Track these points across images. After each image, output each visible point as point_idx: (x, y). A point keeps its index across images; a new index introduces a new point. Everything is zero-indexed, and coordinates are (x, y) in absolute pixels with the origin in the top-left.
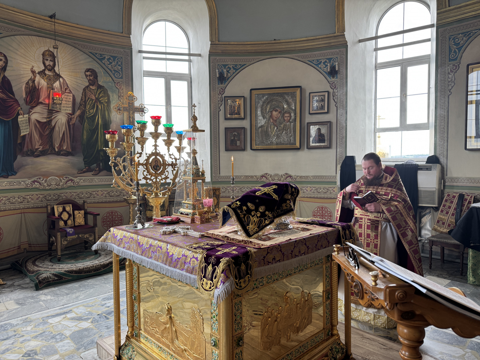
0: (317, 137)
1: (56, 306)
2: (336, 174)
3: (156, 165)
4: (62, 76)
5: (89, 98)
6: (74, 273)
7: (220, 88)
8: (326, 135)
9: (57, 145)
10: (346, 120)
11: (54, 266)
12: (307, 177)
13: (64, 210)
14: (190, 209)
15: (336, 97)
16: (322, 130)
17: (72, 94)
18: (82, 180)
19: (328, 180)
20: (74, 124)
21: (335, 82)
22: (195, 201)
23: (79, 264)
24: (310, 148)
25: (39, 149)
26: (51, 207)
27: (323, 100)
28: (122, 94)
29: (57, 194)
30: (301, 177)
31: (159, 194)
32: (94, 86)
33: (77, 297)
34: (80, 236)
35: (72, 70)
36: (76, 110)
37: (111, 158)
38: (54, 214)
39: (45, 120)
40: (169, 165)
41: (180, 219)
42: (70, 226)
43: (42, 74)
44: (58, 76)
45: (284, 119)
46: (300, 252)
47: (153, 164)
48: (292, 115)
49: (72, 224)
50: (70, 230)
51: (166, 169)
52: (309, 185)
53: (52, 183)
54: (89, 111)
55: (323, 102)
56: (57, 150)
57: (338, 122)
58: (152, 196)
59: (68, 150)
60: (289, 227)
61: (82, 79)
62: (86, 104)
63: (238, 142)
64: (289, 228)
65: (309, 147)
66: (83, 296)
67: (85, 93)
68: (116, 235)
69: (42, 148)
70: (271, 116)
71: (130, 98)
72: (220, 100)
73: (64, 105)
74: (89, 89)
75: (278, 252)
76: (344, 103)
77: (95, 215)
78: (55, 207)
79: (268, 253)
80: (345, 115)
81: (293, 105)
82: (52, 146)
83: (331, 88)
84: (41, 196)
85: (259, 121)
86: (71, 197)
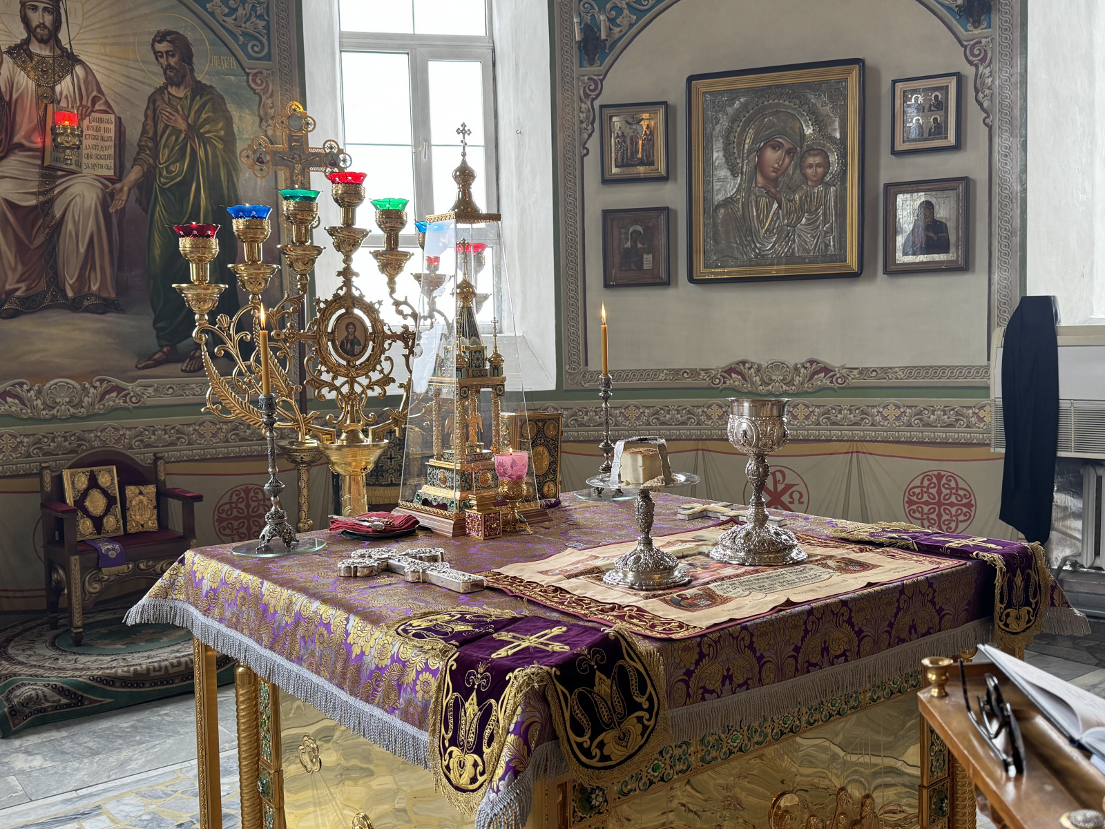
0: (921, 232)
1: (55, 793)
2: (989, 359)
3: (351, 337)
4: (82, 58)
5: (166, 127)
6: (118, 684)
7: (586, 78)
8: (951, 226)
9: (70, 280)
10: (1024, 170)
11: (60, 661)
12: (886, 370)
13: (93, 483)
14: (451, 488)
15: (987, 92)
16: (936, 207)
17: (113, 116)
18: (151, 390)
19: (961, 382)
20: (123, 210)
21: (984, 41)
22: (471, 461)
23: (136, 655)
24: (895, 271)
25: (18, 293)
26: (53, 474)
27: (940, 106)
28: (272, 111)
29: (74, 435)
30: (863, 372)
31: (361, 436)
32: (182, 88)
33: (122, 764)
34: (142, 566)
35: (114, 36)
36: (128, 165)
37: (197, 317)
38: (62, 499)
39: (32, 202)
40: (394, 337)
41: (417, 522)
42: (111, 535)
43: (19, 54)
44: (69, 60)
45: (804, 175)
46: (825, 650)
47: (341, 335)
48: (833, 158)
49: (118, 529)
50: (110, 547)
51: (383, 351)
52: (892, 400)
53: (58, 400)
54: (167, 168)
55: (942, 113)
56: (70, 294)
57: (996, 180)
58: (338, 443)
59: (105, 295)
60: (793, 555)
61: (143, 66)
62: (157, 144)
63: (645, 256)
64: (792, 559)
65: (893, 268)
66: (140, 762)
67: (155, 110)
68: (198, 575)
69: (24, 288)
70: (759, 167)
71: (292, 123)
72: (587, 118)
73: (89, 151)
74: (166, 98)
75: (739, 651)
76: (1017, 112)
77: (189, 501)
78: (66, 474)
79: (702, 656)
80: (1017, 152)
81: (837, 125)
82: (56, 282)
83: (970, 63)
84: (26, 440)
85: (717, 186)
86: (117, 441)
